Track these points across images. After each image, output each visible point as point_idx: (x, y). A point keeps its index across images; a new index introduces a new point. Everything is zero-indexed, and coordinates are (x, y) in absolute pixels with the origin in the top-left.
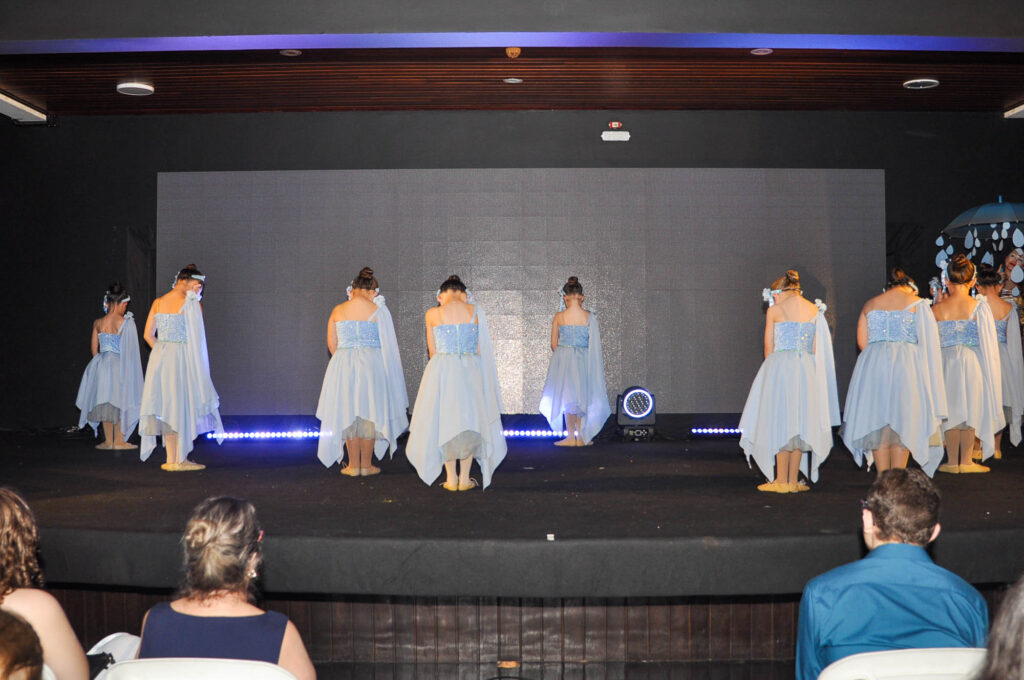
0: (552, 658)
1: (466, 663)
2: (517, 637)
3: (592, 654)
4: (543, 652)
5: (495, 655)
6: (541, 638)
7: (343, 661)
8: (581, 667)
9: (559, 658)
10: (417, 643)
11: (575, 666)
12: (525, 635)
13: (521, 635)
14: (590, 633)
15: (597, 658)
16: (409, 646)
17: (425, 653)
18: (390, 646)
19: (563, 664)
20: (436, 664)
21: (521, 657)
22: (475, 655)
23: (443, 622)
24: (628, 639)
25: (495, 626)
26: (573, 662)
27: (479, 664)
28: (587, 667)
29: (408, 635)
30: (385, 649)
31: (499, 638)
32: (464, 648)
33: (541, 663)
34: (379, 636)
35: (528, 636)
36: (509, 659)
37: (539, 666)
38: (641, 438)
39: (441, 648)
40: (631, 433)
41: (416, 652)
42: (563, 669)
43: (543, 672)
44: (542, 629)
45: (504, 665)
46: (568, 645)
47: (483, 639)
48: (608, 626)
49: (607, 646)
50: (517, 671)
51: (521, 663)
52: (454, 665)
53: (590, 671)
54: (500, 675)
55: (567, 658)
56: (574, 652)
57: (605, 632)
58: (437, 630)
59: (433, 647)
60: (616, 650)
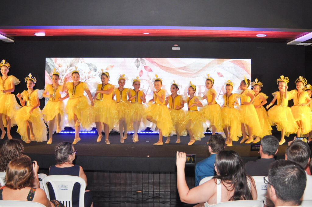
0: (151, 190)
1: (128, 191)
3: (161, 189)
4: (148, 189)
5: (136, 189)
6: (148, 186)
8: (158, 192)
9: (153, 190)
10: (115, 186)
11: (157, 192)
12: (144, 185)
13: (143, 184)
14: (161, 185)
16: (113, 187)
17: (117, 189)
19: (154, 191)
20: (120, 191)
21: (143, 190)
22: (130, 189)
23: (122, 182)
24: (170, 186)
25: (136, 181)
26: (156, 191)
27: (132, 191)
28: (160, 192)
29: (113, 185)
30: (107, 188)
31: (137, 186)
32: (128, 188)
33: (148, 191)
34: (105, 185)
35: (144, 186)
36: (140, 191)
37: (147, 192)
39: (122, 188)
41: (115, 189)
42: (154, 193)
43: (148, 193)
44: (148, 184)
45: (138, 192)
46: (155, 187)
47: (133, 186)
48: (165, 184)
49: (165, 188)
50: (142, 193)
51: (143, 191)
52: (125, 192)
53: (161, 193)
54: (137, 194)
55: (155, 190)
56: (157, 189)
57: (164, 185)
58: (120, 184)
59: (119, 188)
60: (167, 189)
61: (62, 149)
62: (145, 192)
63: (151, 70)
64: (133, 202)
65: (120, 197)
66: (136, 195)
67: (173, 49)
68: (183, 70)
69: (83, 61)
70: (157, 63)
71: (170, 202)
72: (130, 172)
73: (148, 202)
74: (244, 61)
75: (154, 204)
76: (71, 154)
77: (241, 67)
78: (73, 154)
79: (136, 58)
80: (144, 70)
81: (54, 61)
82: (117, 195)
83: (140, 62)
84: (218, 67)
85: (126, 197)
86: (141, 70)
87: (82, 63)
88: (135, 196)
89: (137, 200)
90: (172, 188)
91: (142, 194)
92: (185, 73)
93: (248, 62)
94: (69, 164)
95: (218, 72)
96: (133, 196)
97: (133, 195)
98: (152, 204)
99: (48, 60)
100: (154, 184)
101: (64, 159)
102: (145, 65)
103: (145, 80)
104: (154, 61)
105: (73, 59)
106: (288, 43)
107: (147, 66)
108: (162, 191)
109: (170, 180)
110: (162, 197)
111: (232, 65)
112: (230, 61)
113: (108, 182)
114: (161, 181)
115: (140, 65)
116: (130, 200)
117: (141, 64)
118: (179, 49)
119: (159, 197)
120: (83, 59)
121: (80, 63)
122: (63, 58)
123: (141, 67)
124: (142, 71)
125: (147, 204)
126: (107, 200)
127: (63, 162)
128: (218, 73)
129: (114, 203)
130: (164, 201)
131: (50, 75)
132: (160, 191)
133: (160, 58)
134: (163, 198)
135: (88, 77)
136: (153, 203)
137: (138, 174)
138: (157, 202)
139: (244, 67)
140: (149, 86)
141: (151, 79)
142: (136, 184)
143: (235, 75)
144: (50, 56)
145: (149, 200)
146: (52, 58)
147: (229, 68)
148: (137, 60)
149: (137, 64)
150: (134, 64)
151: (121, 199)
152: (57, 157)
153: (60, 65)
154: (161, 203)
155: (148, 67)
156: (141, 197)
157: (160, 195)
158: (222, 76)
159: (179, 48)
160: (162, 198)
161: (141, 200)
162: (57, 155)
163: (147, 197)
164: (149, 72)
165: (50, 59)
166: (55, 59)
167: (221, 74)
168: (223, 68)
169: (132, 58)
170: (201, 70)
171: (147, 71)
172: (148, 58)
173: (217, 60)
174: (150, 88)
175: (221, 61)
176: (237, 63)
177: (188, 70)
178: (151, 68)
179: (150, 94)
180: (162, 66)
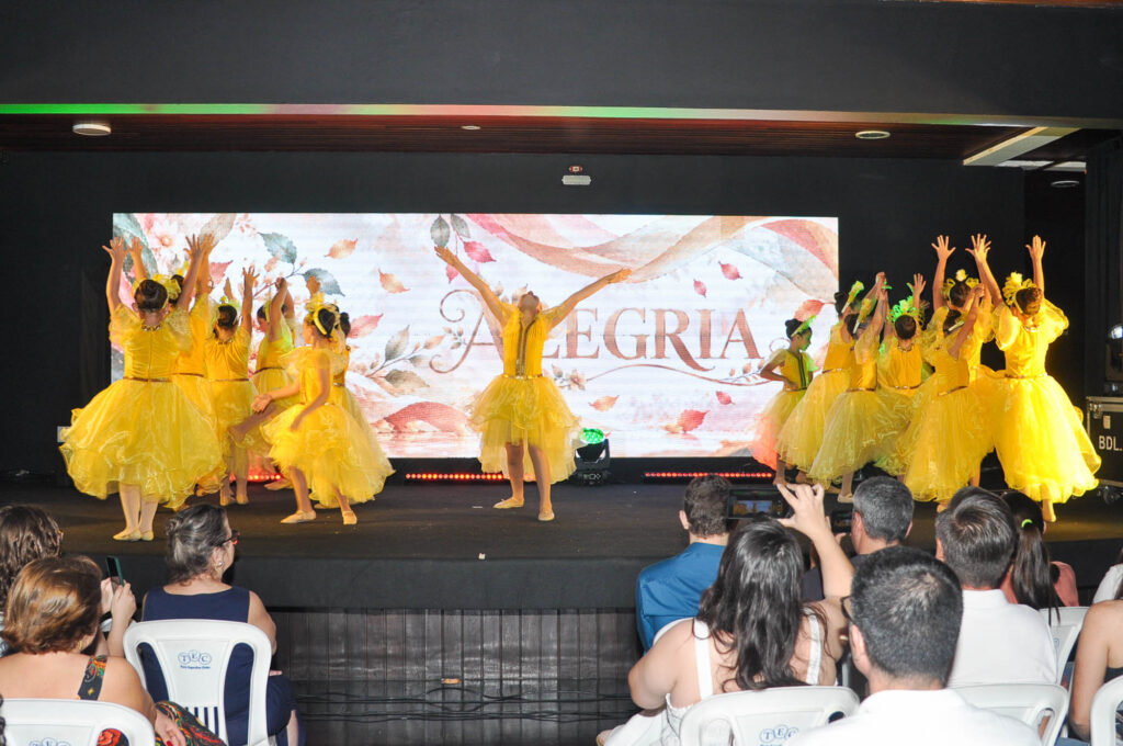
0: (492, 676)
1: (413, 681)
2: (460, 661)
3: (525, 672)
4: (482, 672)
5: (440, 674)
6: (482, 662)
7: (299, 679)
8: (517, 683)
9: (498, 676)
10: (368, 665)
11: (512, 683)
12: (466, 659)
13: (463, 657)
14: (526, 659)
15: (531, 676)
16: (359, 669)
17: (375, 673)
18: (343, 668)
19: (501, 680)
20: (385, 681)
21: (463, 676)
22: (421, 675)
23: (390, 652)
24: (559, 663)
25: (440, 647)
26: (510, 679)
27: (425, 681)
28: (523, 683)
29: (359, 661)
30: (338, 671)
31: (443, 663)
32: (412, 670)
33: (482, 680)
34: (332, 661)
35: (469, 662)
36: (453, 677)
37: (479, 683)
38: (595, 481)
39: (389, 670)
40: (585, 476)
41: (367, 673)
42: (501, 684)
43: (482, 687)
44: (482, 656)
45: (448, 681)
46: (506, 667)
47: (427, 663)
48: (541, 654)
49: (540, 668)
50: (460, 686)
51: (462, 680)
52: (402, 682)
53: (526, 686)
54: (445, 688)
55: (504, 676)
56: (511, 671)
57: (538, 658)
58: (385, 658)
59: (381, 669)
60: (548, 670)
61: (189, 528)
62: (471, 683)
63: (487, 257)
64: (431, 716)
65: (385, 701)
66: (440, 694)
67: (567, 180)
68: (602, 255)
69: (248, 226)
70: (508, 233)
71: (559, 714)
72: (418, 611)
73: (483, 717)
74: (811, 222)
75: (504, 720)
76: (220, 545)
77: (802, 245)
78: (228, 546)
79: (437, 215)
81: (143, 226)
82: (373, 693)
83: (451, 228)
84: (723, 244)
85: (404, 701)
87: (243, 231)
88: (438, 697)
89: (443, 708)
90: (564, 668)
91: (462, 689)
93: (829, 226)
94: (213, 579)
95: (723, 263)
96: (427, 698)
97: (429, 692)
98: (496, 721)
99: (119, 220)
100: (501, 655)
101: (198, 563)
102: (467, 240)
103: (467, 291)
104: (500, 223)
105: (213, 219)
106: (967, 162)
107: (474, 243)
108: (529, 679)
109: (559, 641)
110: (532, 697)
111: (772, 236)
112: (764, 226)
113: (343, 651)
114: (526, 644)
115: (450, 239)
116: (419, 708)
117: (453, 234)
118: (586, 180)
119: (520, 699)
120: (246, 217)
121: (235, 230)
122: (176, 214)
125: (478, 721)
126: (340, 710)
127: (191, 573)
128: (725, 267)
129: (363, 719)
130: (537, 710)
131: (129, 274)
132: (525, 679)
133: (520, 215)
134: (534, 701)
135: (265, 281)
136: (500, 716)
137: (446, 617)
138: (513, 716)
139: (812, 243)
142: (440, 655)
143: (783, 274)
144: (129, 209)
145: (486, 709)
146: (136, 215)
147: (761, 249)
148: (440, 220)
149: (437, 233)
150: (429, 235)
151: (389, 708)
152: (172, 555)
153: (167, 241)
154: (529, 716)
155: (477, 246)
156: (459, 699)
157: (523, 691)
158: (737, 276)
159: (588, 177)
160: (529, 701)
161: (456, 708)
162: (172, 547)
163: (478, 698)
164: (480, 263)
165: (129, 217)
166: (146, 218)
167: (732, 270)
168: (741, 250)
169: (422, 215)
170: (663, 255)
171: (472, 258)
172: (475, 215)
173: (718, 219)
174: (483, 319)
175: (733, 225)
176: (789, 229)
177: (619, 254)
178: (487, 251)
179: (487, 342)
180: (529, 243)
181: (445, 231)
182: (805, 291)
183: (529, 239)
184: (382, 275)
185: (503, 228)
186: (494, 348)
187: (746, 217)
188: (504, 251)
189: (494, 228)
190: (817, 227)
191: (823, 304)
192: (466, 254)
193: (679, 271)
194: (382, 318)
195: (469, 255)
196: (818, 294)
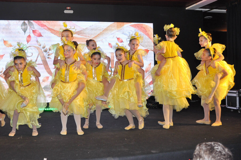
63: (40, 35)
67: (66, 12)
68: (79, 35)
70: (47, 27)
74: (145, 25)
77: (142, 32)
79: (23, 21)
80: (32, 35)
83: (28, 25)
84: (117, 31)
86: (29, 34)
92: (81, 38)
93: (150, 26)
95: (117, 37)
102: (33, 29)
103: (33, 46)
107: (36, 30)
111: (133, 29)
112: (130, 25)
115: (28, 29)
117: (29, 27)
123: (29, 31)
124: (29, 36)
128: (118, 39)
133: (51, 21)
139: (145, 31)
140: (39, 54)
141: (40, 45)
148: (24, 22)
149: (23, 27)
150: (21, 28)
155: (37, 31)
159: (73, 11)
164: (38, 37)
167: (121, 40)
168: (123, 33)
169: (18, 21)
170: (98, 34)
171: (35, 35)
172: (36, 21)
173: (116, 23)
174: (39, 55)
175: (121, 25)
176: (138, 27)
177: (84, 34)
178: (40, 33)
179: (40, 63)
180: (54, 30)
181: (26, 26)
182: (143, 46)
183: (55, 29)
184: (4, 41)
185: (45, 25)
186: (42, 66)
187: (124, 23)
188: (46, 33)
189: (43, 26)
190: (147, 26)
191: (149, 51)
192: (33, 34)
193: (104, 40)
194: (4, 55)
195: (34, 35)
196: (148, 47)
